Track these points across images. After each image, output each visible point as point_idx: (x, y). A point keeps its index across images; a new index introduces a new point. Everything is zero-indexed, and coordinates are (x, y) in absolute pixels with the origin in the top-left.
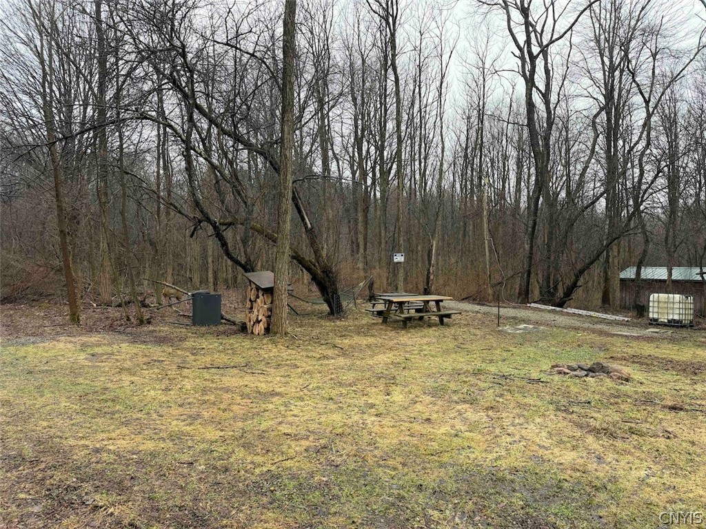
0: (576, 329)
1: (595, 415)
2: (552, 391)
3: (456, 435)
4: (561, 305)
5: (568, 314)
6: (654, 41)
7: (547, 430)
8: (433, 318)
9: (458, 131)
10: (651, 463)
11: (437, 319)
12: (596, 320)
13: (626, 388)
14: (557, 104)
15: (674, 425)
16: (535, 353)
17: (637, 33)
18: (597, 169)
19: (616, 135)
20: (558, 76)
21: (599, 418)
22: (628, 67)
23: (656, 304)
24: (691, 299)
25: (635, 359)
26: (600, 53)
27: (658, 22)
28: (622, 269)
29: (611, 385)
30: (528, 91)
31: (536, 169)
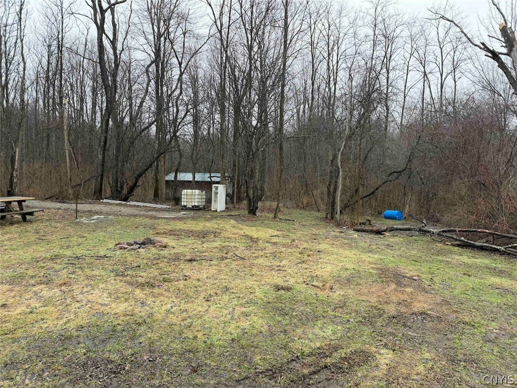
0: (135, 216)
1: (142, 274)
2: (114, 262)
3: (31, 312)
4: (126, 200)
5: (130, 206)
6: (184, 24)
7: (108, 291)
8: (17, 216)
9: (40, 55)
10: (175, 298)
11: (20, 217)
12: (149, 209)
13: (165, 252)
14: (122, 51)
15: (190, 271)
16: (104, 236)
17: (174, 15)
18: (150, 104)
19: (162, 82)
20: (122, 31)
21: (144, 276)
22: (169, 37)
23: (185, 196)
24: (204, 192)
25: (171, 233)
26: (152, 22)
27: (187, 12)
28: (167, 174)
29: (155, 252)
30: (100, 36)
31: (106, 98)
